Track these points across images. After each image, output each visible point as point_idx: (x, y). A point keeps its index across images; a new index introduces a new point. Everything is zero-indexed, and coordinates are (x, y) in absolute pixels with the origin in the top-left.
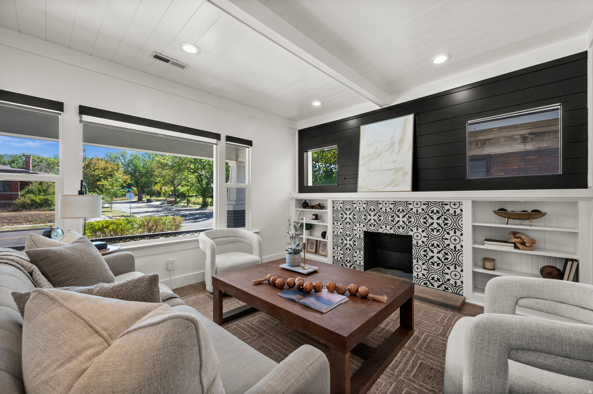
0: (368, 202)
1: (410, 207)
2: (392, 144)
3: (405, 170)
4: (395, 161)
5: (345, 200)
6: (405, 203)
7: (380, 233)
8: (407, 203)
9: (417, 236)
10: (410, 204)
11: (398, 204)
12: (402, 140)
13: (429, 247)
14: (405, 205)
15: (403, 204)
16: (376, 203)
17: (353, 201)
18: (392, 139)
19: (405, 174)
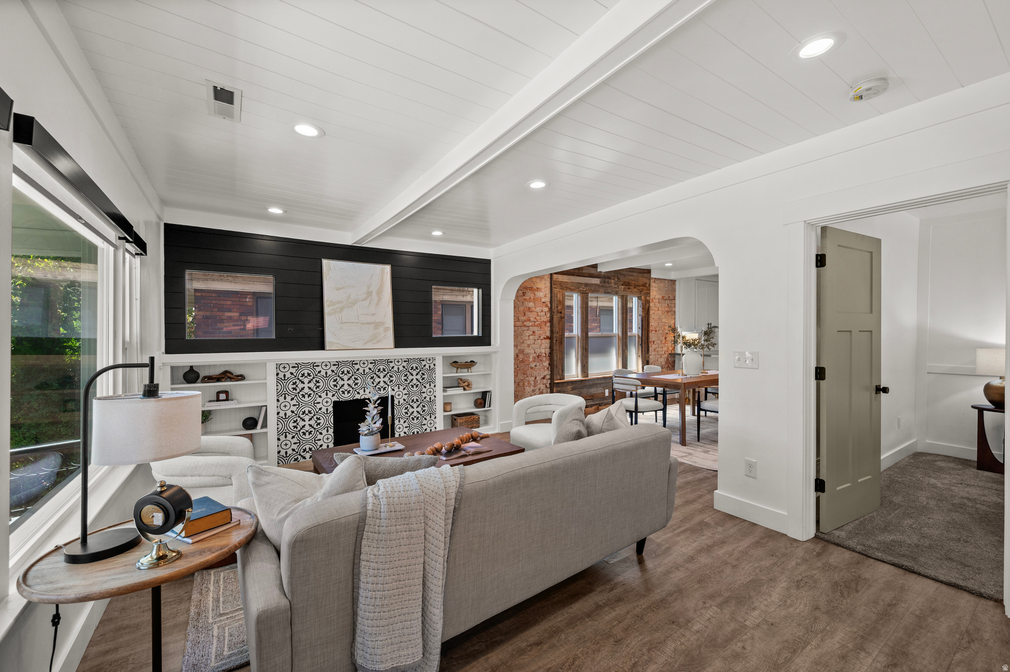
0: (340, 363)
1: (392, 365)
2: (369, 294)
3: (386, 326)
4: (375, 314)
5: (300, 362)
6: (386, 361)
7: (357, 400)
8: (389, 362)
9: (399, 395)
10: (391, 362)
11: (379, 363)
12: (380, 292)
13: (409, 404)
14: (386, 363)
15: (384, 362)
16: (351, 363)
17: (315, 363)
18: (369, 287)
19: (386, 329)
